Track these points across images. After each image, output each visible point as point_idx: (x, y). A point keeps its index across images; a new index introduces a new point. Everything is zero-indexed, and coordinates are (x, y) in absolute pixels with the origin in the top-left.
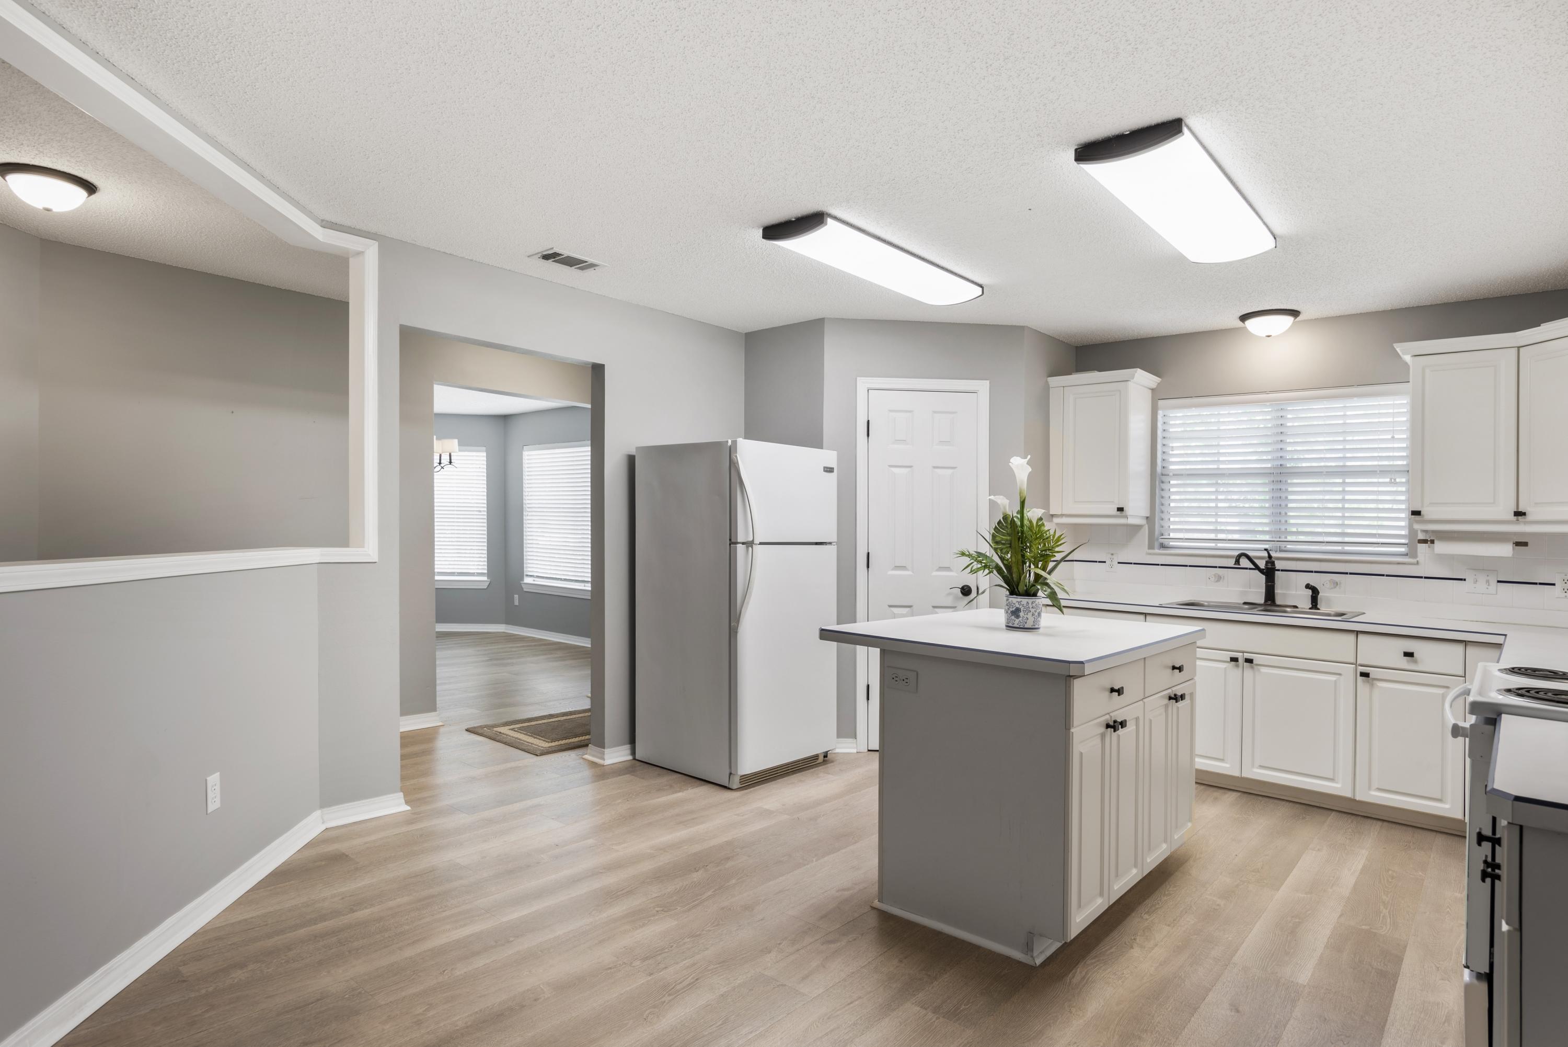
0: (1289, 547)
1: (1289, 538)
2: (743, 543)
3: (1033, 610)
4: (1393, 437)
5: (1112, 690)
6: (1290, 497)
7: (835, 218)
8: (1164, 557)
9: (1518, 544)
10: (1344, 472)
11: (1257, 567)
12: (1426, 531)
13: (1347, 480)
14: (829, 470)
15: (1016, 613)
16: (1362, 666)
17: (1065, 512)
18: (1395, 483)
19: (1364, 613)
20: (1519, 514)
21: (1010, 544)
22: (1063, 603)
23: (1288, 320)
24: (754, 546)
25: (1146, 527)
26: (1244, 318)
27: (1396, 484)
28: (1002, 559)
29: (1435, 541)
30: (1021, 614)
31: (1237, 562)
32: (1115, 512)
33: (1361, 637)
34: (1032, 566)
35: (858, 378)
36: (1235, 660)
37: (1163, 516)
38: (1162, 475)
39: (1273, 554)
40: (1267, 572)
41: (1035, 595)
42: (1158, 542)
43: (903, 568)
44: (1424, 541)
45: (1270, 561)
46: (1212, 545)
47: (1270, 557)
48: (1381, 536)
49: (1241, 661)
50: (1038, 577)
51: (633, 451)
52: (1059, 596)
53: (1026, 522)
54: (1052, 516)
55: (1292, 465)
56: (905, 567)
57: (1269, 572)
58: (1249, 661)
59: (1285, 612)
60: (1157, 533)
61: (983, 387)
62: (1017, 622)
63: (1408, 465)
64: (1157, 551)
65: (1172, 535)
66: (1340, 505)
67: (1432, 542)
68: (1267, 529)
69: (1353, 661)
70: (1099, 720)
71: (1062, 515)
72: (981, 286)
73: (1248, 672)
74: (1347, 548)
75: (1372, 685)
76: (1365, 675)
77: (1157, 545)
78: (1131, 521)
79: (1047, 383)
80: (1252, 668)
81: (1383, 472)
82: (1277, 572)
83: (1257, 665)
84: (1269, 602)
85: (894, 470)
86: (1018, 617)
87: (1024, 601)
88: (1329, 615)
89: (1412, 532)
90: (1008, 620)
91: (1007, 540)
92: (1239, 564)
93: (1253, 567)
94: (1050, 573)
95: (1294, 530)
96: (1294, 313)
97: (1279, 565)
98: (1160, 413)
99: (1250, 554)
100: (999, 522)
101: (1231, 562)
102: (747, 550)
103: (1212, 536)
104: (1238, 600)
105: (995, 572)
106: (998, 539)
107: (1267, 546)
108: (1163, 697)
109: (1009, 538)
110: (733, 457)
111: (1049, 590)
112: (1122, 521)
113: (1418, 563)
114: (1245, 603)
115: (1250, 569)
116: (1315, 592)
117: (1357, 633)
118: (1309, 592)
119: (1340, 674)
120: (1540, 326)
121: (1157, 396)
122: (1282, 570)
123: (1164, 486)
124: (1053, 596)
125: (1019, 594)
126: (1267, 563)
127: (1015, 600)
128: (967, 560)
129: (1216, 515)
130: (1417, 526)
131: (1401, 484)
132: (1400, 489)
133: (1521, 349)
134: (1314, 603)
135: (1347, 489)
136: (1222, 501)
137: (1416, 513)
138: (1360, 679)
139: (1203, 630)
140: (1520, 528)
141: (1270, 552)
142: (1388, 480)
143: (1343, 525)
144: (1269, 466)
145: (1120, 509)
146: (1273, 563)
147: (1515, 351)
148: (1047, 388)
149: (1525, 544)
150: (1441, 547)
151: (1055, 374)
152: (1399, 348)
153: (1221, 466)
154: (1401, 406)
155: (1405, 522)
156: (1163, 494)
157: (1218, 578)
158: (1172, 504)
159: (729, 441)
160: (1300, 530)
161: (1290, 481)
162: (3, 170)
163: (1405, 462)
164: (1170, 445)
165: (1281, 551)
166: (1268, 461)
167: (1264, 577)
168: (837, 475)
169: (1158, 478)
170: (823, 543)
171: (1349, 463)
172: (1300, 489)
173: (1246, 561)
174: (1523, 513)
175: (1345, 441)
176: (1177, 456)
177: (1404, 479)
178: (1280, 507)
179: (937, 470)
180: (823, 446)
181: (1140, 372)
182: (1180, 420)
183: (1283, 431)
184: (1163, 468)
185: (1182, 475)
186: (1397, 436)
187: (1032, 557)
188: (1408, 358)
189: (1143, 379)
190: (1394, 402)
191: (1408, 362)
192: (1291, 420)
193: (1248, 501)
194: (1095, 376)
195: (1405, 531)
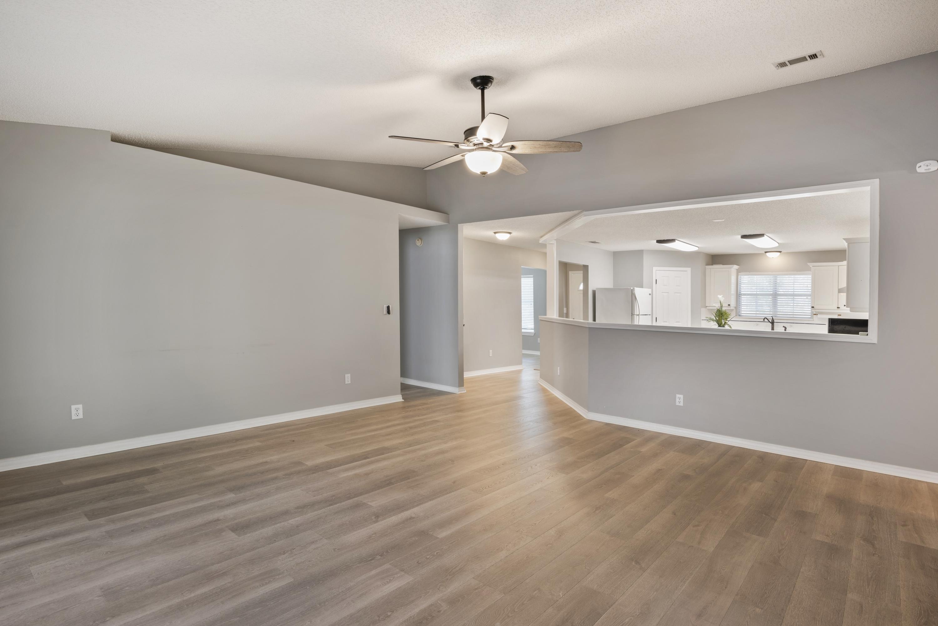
0: (778, 316)
1: (778, 313)
2: (636, 315)
6: (778, 300)
7: (677, 240)
8: (740, 318)
10: (794, 295)
11: (769, 322)
12: (816, 312)
13: (795, 297)
14: (650, 294)
17: (711, 305)
20: (838, 308)
21: (719, 315)
23: (779, 253)
24: (640, 316)
25: (735, 310)
26: (766, 252)
27: (808, 299)
31: (764, 320)
32: (727, 306)
34: (724, 321)
35: (653, 267)
37: (740, 306)
38: (740, 294)
39: (773, 318)
44: (815, 314)
45: (773, 320)
46: (755, 315)
47: (773, 319)
48: (804, 313)
50: (725, 323)
51: (595, 289)
53: (722, 310)
54: (707, 306)
55: (779, 293)
56: (667, 321)
57: (773, 323)
60: (738, 312)
61: (689, 270)
63: (811, 294)
65: (742, 312)
67: (817, 314)
68: (772, 310)
71: (710, 306)
72: (698, 247)
74: (795, 316)
77: (738, 315)
78: (732, 308)
79: (705, 267)
81: (804, 295)
82: (775, 323)
85: (663, 293)
89: (812, 312)
94: (728, 322)
95: (779, 311)
96: (780, 252)
97: (775, 321)
98: (739, 276)
99: (767, 318)
100: (717, 311)
101: (762, 320)
103: (755, 312)
105: (715, 322)
106: (716, 314)
107: (771, 316)
110: (633, 292)
112: (729, 308)
113: (813, 320)
115: (767, 322)
118: (784, 328)
120: (843, 261)
121: (738, 272)
123: (740, 298)
124: (730, 327)
125: (722, 326)
126: (772, 320)
130: (813, 311)
131: (809, 299)
133: (839, 266)
135: (794, 300)
136: (759, 302)
137: (813, 307)
140: (839, 311)
142: (806, 298)
143: (793, 310)
144: (772, 293)
145: (729, 305)
146: (774, 320)
147: (837, 266)
148: (705, 269)
150: (819, 316)
151: (708, 264)
152: (809, 264)
153: (758, 293)
154: (810, 277)
155: (810, 309)
156: (740, 300)
157: (757, 325)
158: (742, 303)
159: (632, 288)
160: (781, 311)
161: (778, 297)
162: (495, 233)
163: (810, 293)
164: (742, 286)
165: (775, 317)
166: (771, 291)
167: (771, 324)
168: (651, 295)
169: (738, 295)
170: (647, 315)
171: (795, 293)
172: (780, 300)
173: (767, 320)
174: (839, 308)
175: (794, 287)
176: (744, 289)
177: (810, 298)
178: (775, 304)
179: (676, 294)
180: (644, 286)
181: (735, 265)
182: (745, 279)
183: (776, 283)
184: (740, 292)
185: (745, 295)
186: (808, 286)
187: (724, 318)
188: (811, 266)
189: (736, 267)
190: (807, 276)
191: (811, 267)
192: (778, 280)
193: (764, 303)
194: (721, 266)
195: (810, 312)
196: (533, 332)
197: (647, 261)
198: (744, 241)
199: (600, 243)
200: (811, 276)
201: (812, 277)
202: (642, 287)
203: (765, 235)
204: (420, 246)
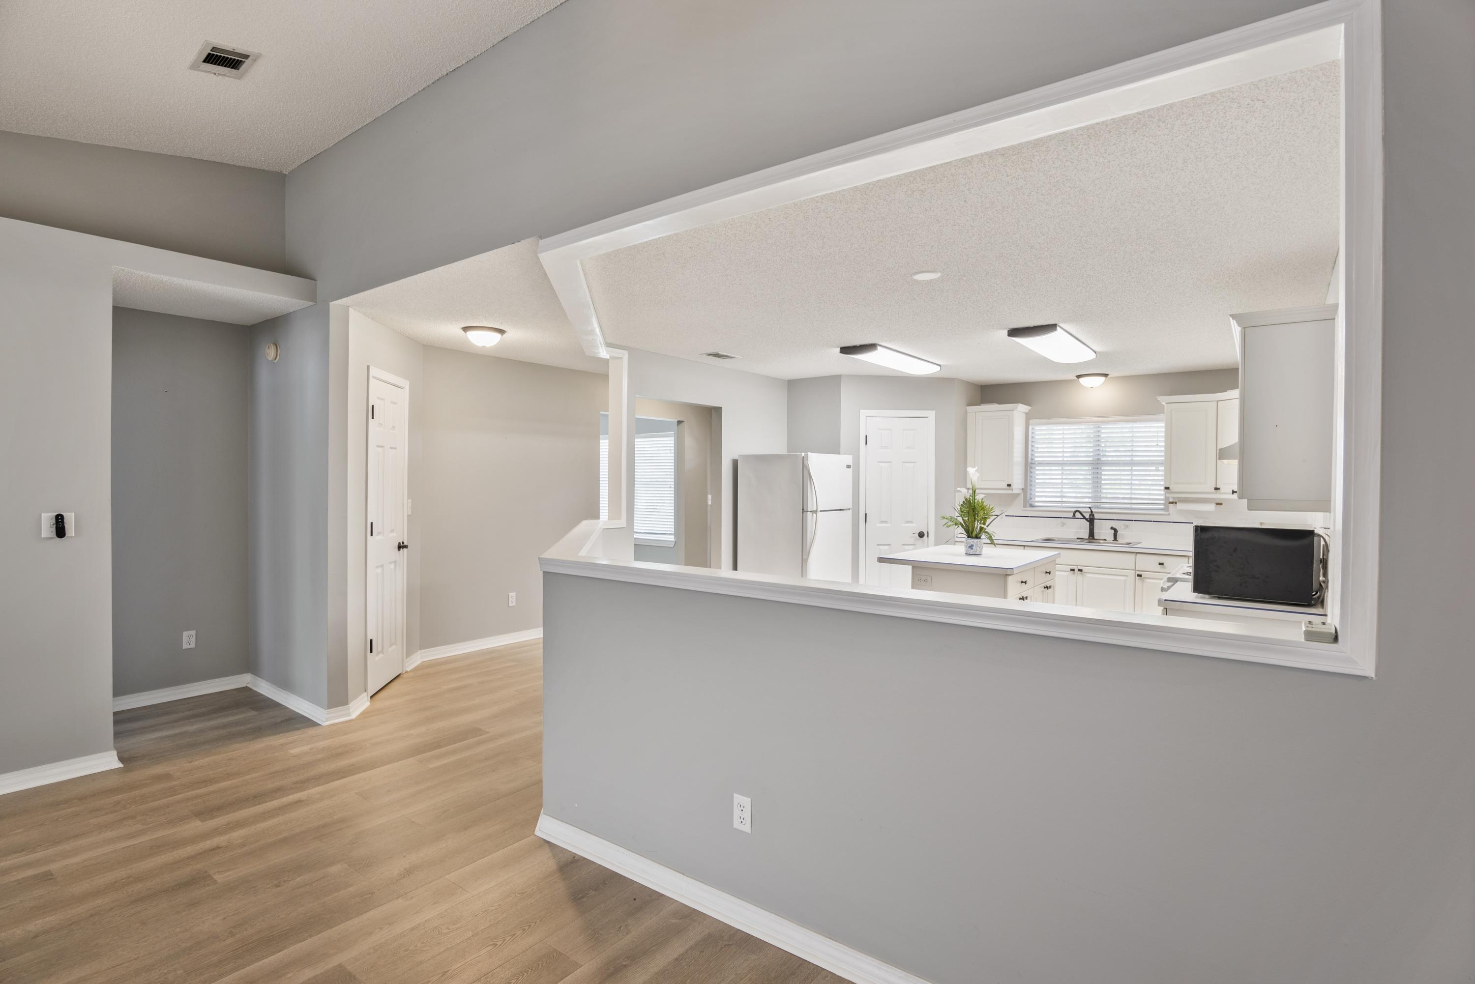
0: (1102, 505)
1: (1103, 501)
2: (811, 512)
3: (979, 545)
4: (1157, 445)
5: (1022, 582)
6: (1103, 477)
7: (880, 345)
8: (1031, 512)
9: (1218, 504)
10: (1132, 463)
11: (1084, 518)
12: (1174, 498)
13: (1134, 468)
14: (849, 467)
15: (971, 547)
16: (1138, 571)
18: (1158, 470)
19: (1141, 543)
20: (1216, 489)
21: (969, 512)
22: (996, 542)
23: (1103, 379)
24: (818, 513)
25: (1023, 495)
26: (1079, 377)
28: (963, 520)
29: (1177, 503)
30: (974, 547)
31: (1074, 515)
32: (1006, 487)
33: (1138, 555)
34: (979, 524)
35: (861, 410)
36: (1073, 570)
37: (1032, 488)
38: (1032, 463)
40: (1090, 520)
41: (980, 538)
42: (1029, 503)
43: (886, 522)
44: (1172, 503)
46: (1059, 505)
47: (1092, 512)
48: (1151, 499)
49: (1076, 570)
50: (981, 528)
51: (736, 457)
52: (993, 538)
53: (976, 501)
55: (1105, 459)
56: (886, 521)
57: (1091, 520)
58: (1080, 570)
59: (1100, 543)
60: (1028, 498)
61: (931, 414)
62: (971, 552)
63: (1165, 460)
64: (1028, 509)
65: (1037, 499)
66: (1130, 482)
67: (1176, 503)
68: (1090, 495)
69: (1134, 568)
70: (1017, 596)
72: (940, 366)
73: (1080, 576)
74: (1133, 506)
75: (1143, 581)
76: (1140, 576)
77: (1028, 505)
78: (1015, 492)
79: (966, 410)
80: (1082, 574)
81: (1152, 463)
82: (1095, 520)
83: (1085, 573)
84: (1091, 538)
85: (881, 464)
86: (972, 549)
87: (975, 540)
88: (1122, 544)
89: (1166, 498)
90: (967, 551)
91: (966, 511)
92: (1075, 516)
93: (1082, 517)
94: (987, 526)
95: (1105, 497)
96: (1106, 375)
97: (1096, 516)
98: (1030, 428)
99: (1082, 510)
100: (964, 502)
101: (1071, 515)
102: (813, 515)
103: (1059, 499)
104: (1073, 536)
105: (960, 526)
106: (962, 510)
107: (1090, 505)
108: (1041, 587)
109: (968, 509)
110: (805, 462)
111: (989, 535)
112: (1009, 492)
113: (1169, 514)
114: (1078, 538)
115: (1081, 518)
116: (1116, 531)
117: (1136, 553)
118: (1113, 531)
119: (1127, 576)
120: (1226, 392)
121: (1029, 417)
122: (1098, 519)
123: (1032, 470)
124: (990, 538)
125: (972, 537)
126: (1090, 515)
127: (971, 541)
128: (946, 521)
129: (1062, 487)
130: (1168, 495)
131: (1161, 471)
132: (1160, 473)
133: (1219, 402)
134: (1115, 538)
135: (1134, 473)
136: (1066, 479)
137: (1167, 488)
138: (1137, 578)
139: (1059, 553)
140: (1217, 496)
141: (1092, 509)
142: (1154, 468)
143: (1131, 493)
144: (1091, 459)
145: (1009, 485)
146: (1093, 515)
147: (1216, 402)
148: (966, 412)
149: (1221, 504)
150: (1180, 506)
151: (970, 404)
152: (1159, 398)
153: (1065, 459)
154: (1161, 427)
155: (1163, 492)
156: (1032, 475)
157: (1063, 524)
158: (1037, 481)
159: (803, 454)
160: (1108, 496)
161: (1103, 468)
162: (466, 329)
163: (1163, 458)
164: (1036, 446)
165: (1098, 508)
166: (1090, 456)
167: (1088, 523)
168: (851, 469)
169: (1029, 465)
170: (845, 509)
171: (1134, 459)
172: (1107, 473)
173: (1079, 514)
174: (1219, 489)
175: (1132, 446)
176: (1041, 452)
177: (1163, 468)
178: (1097, 483)
179: (905, 464)
180: (841, 451)
181: (1020, 405)
182: (1041, 431)
183: (1099, 439)
184: (1032, 459)
185: (1041, 464)
186: (1160, 444)
187: (979, 518)
188: (1164, 403)
189: (1022, 408)
190: (1157, 425)
191: (1164, 405)
192: (1104, 433)
193: (1080, 479)
194: (995, 406)
195: (1162, 497)
196: (673, 540)
197: (848, 397)
198: (1013, 340)
199: (731, 358)
200: (1164, 425)
201: (1166, 427)
202: (839, 453)
203: (1058, 328)
204: (276, 361)
